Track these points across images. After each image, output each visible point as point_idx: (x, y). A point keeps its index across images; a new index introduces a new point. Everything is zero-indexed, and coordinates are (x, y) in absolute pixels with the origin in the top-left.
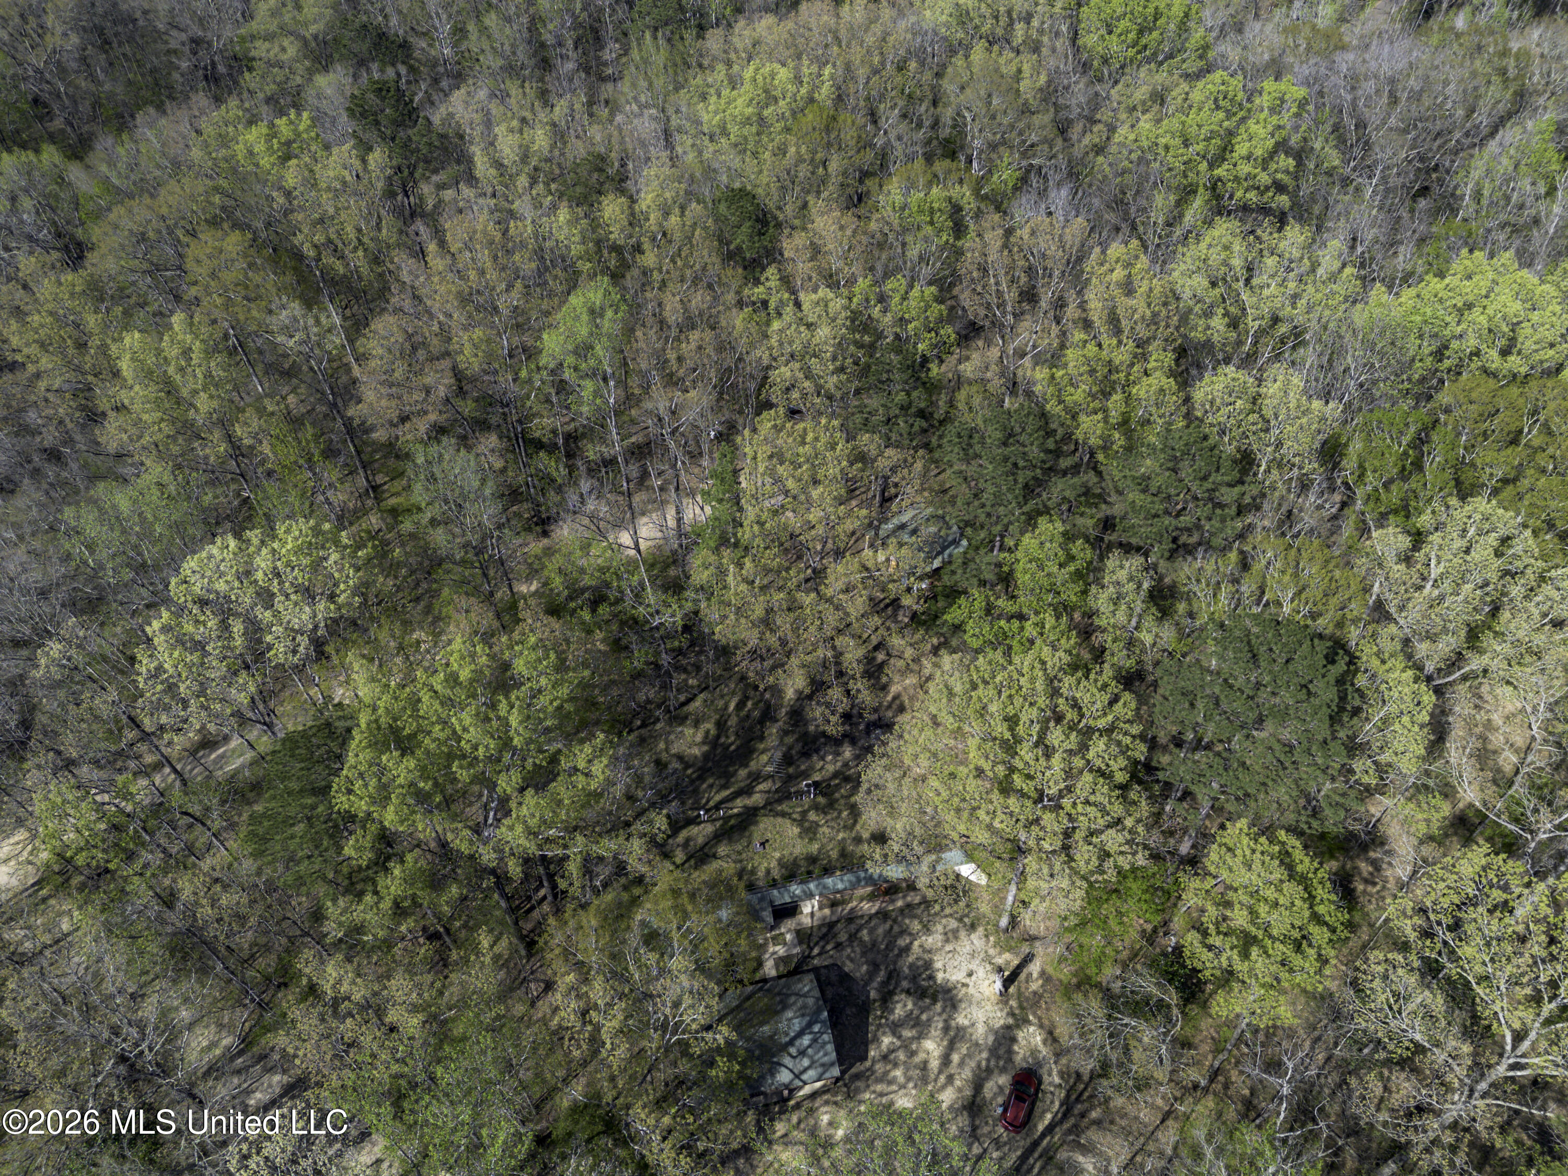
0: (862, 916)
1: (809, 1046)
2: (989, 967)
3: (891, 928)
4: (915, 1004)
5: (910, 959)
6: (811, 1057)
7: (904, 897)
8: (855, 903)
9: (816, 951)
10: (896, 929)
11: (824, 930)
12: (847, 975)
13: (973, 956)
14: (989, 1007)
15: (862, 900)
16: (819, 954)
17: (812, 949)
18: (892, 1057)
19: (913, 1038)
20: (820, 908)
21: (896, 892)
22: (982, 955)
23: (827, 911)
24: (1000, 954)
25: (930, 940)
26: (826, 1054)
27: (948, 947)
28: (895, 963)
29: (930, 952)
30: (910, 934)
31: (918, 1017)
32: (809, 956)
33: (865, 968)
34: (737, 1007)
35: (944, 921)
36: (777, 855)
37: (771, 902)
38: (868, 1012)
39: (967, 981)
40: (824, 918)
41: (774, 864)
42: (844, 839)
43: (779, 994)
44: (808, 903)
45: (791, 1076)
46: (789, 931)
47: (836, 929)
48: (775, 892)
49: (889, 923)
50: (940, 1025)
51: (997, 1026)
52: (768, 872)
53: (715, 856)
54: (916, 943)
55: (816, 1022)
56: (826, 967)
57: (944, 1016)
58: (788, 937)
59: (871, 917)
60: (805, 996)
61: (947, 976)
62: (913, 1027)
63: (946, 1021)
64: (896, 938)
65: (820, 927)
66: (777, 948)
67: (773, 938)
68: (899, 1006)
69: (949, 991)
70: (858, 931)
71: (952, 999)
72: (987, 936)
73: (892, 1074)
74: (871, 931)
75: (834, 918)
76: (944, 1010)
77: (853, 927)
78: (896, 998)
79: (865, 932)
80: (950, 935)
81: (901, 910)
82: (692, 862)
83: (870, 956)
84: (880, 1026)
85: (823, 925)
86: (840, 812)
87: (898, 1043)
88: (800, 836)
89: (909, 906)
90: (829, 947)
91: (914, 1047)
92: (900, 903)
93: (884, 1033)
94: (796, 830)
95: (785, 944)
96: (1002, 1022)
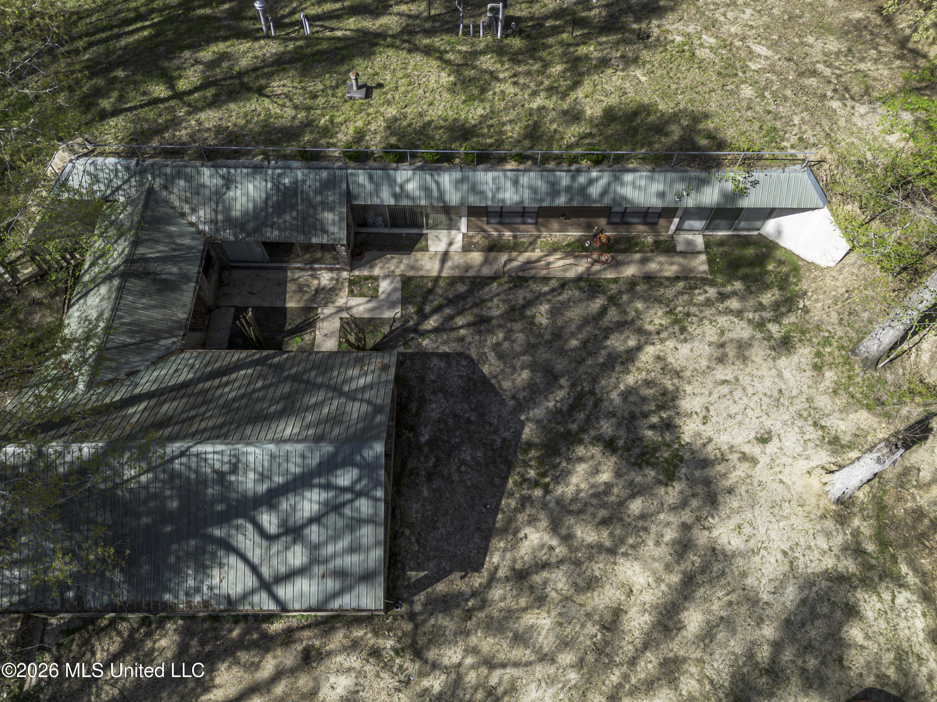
0: (546, 279)
1: (315, 519)
2: (813, 434)
3: (604, 311)
4: (618, 474)
5: (630, 380)
6: (314, 548)
7: (644, 261)
8: (538, 253)
9: (432, 323)
10: (613, 314)
11: (462, 288)
12: (484, 380)
13: (777, 403)
14: (798, 521)
15: (554, 249)
16: (436, 330)
17: (423, 317)
18: (537, 578)
19: (600, 548)
20: (466, 248)
21: (628, 250)
22: (800, 404)
23: (476, 257)
24: (844, 410)
25: (685, 350)
26: (353, 549)
27: (721, 373)
28: (595, 380)
29: (678, 374)
30: (641, 331)
31: (622, 504)
32: (415, 330)
33: (525, 374)
34: (185, 385)
35: (723, 320)
36: (392, 112)
37: (349, 196)
38: (510, 466)
39: (755, 450)
40: (468, 268)
41: (378, 124)
42: (541, 109)
43: (295, 378)
44: (443, 234)
45: (250, 581)
46: (390, 275)
47: (485, 292)
48: (362, 177)
49: (598, 303)
50: (670, 535)
51: (815, 567)
52: (360, 136)
53: (261, 92)
54: (650, 351)
55: (348, 463)
56: (445, 356)
57: (686, 516)
58: (384, 286)
59: (564, 284)
60: (352, 396)
61: (708, 431)
62: (604, 522)
63: (685, 527)
64: (608, 332)
65: (453, 281)
66: (353, 301)
67: (352, 283)
68: (581, 468)
69: (706, 463)
70: (530, 303)
71: (707, 482)
72: (818, 368)
73: (529, 619)
74: (554, 313)
75: (486, 271)
76: (683, 504)
77: (521, 295)
78: (581, 451)
79: (544, 308)
80: (731, 351)
81: (632, 283)
82: (210, 92)
83: (543, 354)
84: (525, 501)
85: (461, 279)
86: (546, 65)
87: (560, 551)
88: (452, 89)
89: (649, 278)
90: (460, 321)
91: (597, 568)
92: (630, 271)
93: (532, 521)
94: (446, 78)
95: (374, 296)
96: (829, 562)
